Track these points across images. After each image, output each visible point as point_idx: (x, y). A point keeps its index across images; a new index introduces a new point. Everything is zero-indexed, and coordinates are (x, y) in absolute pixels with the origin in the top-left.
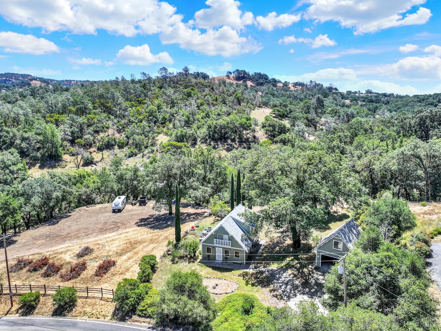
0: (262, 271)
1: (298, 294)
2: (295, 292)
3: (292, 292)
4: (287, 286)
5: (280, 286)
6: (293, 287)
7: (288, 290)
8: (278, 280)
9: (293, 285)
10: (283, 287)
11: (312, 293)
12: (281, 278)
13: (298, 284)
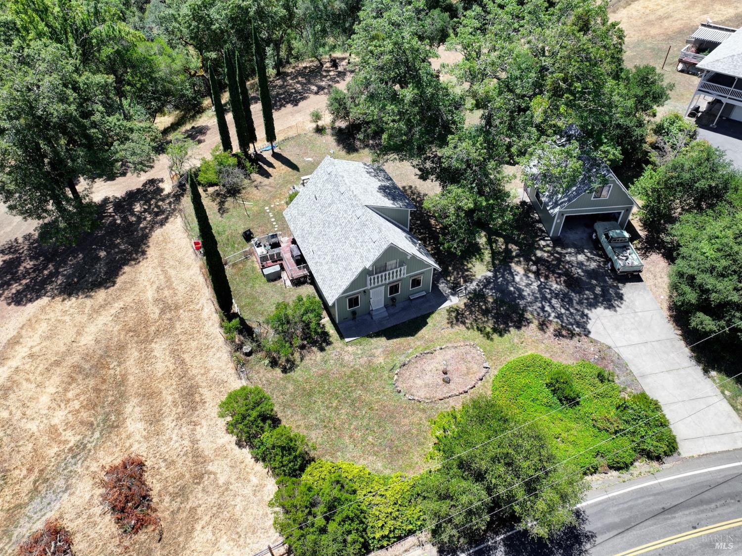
0: (475, 290)
1: (586, 311)
2: (576, 309)
3: (572, 310)
4: (550, 303)
5: (543, 308)
6: (562, 301)
7: (563, 311)
8: (522, 297)
9: (557, 296)
10: (547, 308)
11: (602, 296)
12: (523, 290)
13: (561, 290)
